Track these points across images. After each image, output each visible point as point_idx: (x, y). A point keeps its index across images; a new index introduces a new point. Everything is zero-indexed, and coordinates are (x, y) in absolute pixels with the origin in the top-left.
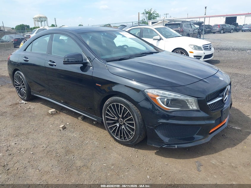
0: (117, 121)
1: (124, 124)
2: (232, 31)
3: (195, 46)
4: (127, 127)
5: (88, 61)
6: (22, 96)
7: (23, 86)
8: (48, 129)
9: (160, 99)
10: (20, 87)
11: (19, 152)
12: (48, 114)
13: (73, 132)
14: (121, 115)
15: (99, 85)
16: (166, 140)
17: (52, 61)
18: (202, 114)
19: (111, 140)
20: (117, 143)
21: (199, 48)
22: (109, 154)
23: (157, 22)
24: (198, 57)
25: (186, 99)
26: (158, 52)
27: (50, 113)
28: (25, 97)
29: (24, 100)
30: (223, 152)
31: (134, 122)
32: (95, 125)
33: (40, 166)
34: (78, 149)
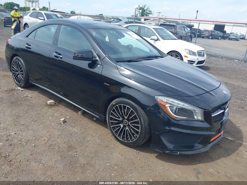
0: (122, 122)
1: (129, 125)
2: (220, 38)
3: (190, 51)
4: (131, 129)
5: (98, 59)
6: (18, 82)
7: (21, 73)
8: (48, 121)
9: (170, 107)
10: (17, 73)
11: (20, 142)
12: (47, 105)
13: (74, 127)
14: (126, 116)
15: (107, 84)
16: (170, 146)
17: (58, 53)
18: (206, 125)
19: (113, 139)
20: (118, 143)
21: (194, 54)
22: (112, 154)
23: (149, 19)
24: (191, 62)
25: (193, 109)
26: (162, 56)
27: (49, 104)
28: (22, 84)
29: (20, 87)
30: (219, 161)
31: (140, 126)
32: (95, 121)
33: (43, 160)
34: (81, 146)
